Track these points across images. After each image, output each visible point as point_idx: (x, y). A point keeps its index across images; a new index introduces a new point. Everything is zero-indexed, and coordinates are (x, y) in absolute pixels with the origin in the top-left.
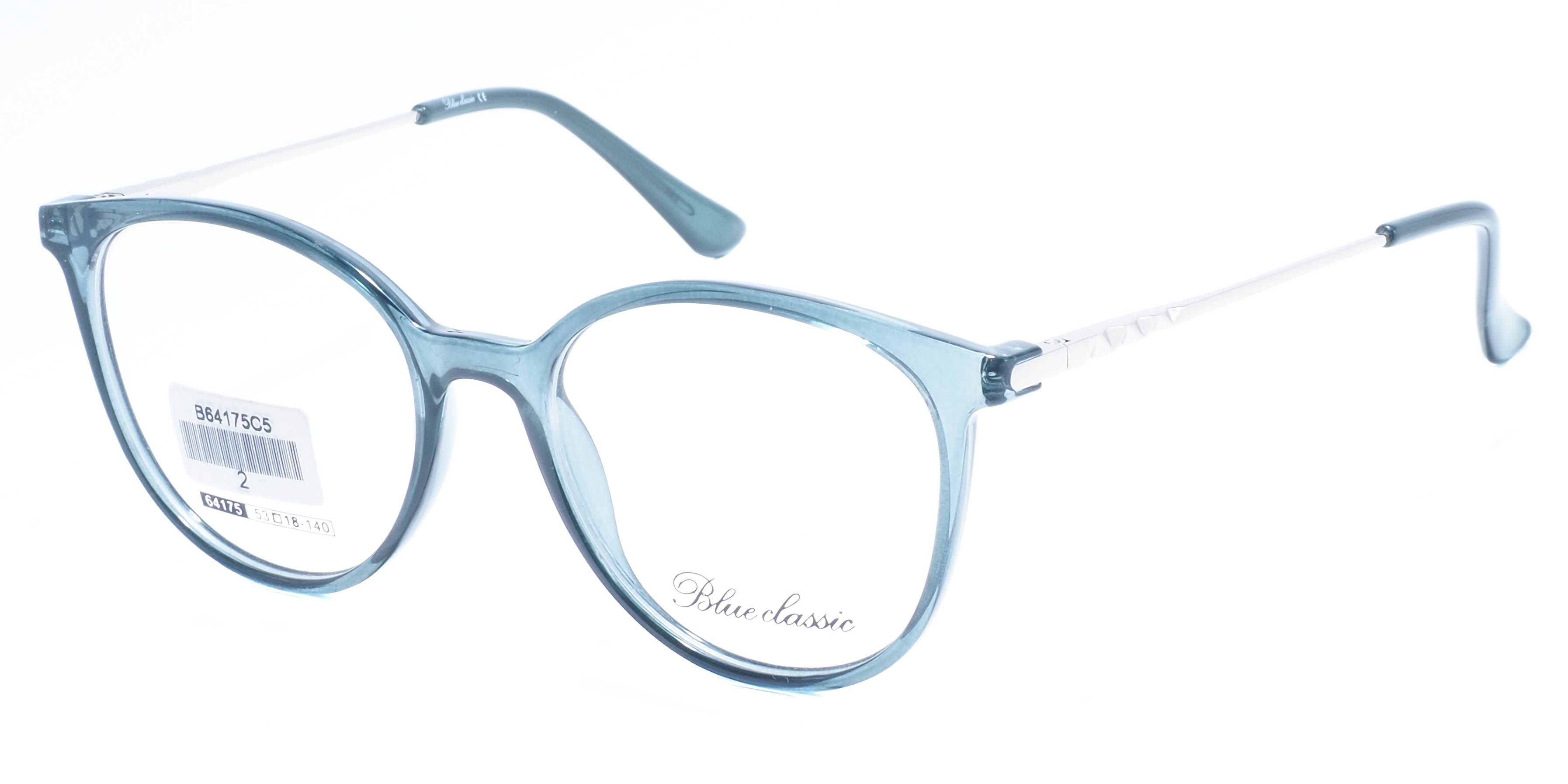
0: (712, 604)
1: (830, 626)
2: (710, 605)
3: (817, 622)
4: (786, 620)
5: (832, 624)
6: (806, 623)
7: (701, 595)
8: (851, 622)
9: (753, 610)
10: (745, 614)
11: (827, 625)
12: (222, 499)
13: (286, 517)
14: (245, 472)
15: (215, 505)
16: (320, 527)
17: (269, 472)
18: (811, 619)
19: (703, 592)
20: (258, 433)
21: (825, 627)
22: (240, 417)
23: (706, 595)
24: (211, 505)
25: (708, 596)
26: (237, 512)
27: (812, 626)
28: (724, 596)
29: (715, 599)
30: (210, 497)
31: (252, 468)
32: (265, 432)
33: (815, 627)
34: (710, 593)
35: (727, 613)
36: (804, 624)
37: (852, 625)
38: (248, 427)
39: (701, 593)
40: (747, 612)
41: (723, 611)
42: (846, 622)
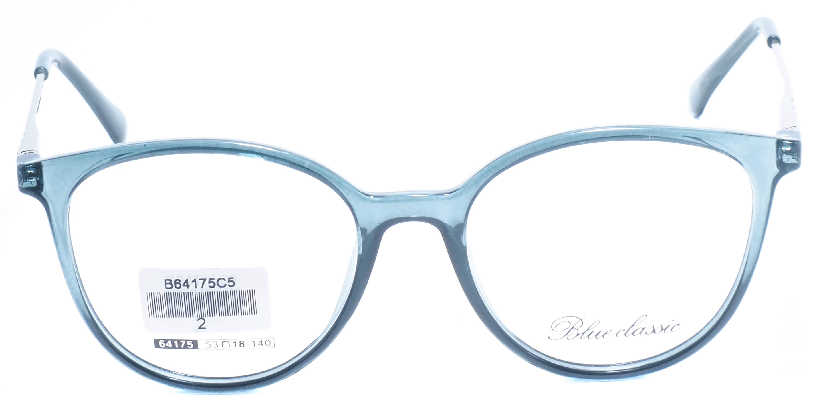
0: (579, 333)
1: (663, 331)
2: (578, 334)
3: (655, 329)
4: (633, 334)
5: (665, 330)
6: (647, 332)
7: (572, 330)
8: (678, 325)
9: (610, 331)
10: (603, 336)
11: (662, 329)
12: (175, 340)
13: (235, 342)
14: (205, 318)
15: (167, 345)
16: (263, 343)
17: (227, 313)
18: (652, 329)
19: (574, 327)
20: (223, 289)
21: (661, 331)
22: (207, 281)
23: (576, 329)
24: (164, 346)
25: (577, 329)
26: (188, 347)
27: (652, 332)
28: (589, 328)
29: (581, 331)
30: (164, 341)
31: (212, 313)
32: (229, 287)
33: (653, 333)
34: (581, 326)
35: (589, 337)
36: (646, 333)
37: (679, 326)
38: (214, 286)
39: (573, 328)
40: (606, 333)
41: (587, 337)
42: (676, 325)
